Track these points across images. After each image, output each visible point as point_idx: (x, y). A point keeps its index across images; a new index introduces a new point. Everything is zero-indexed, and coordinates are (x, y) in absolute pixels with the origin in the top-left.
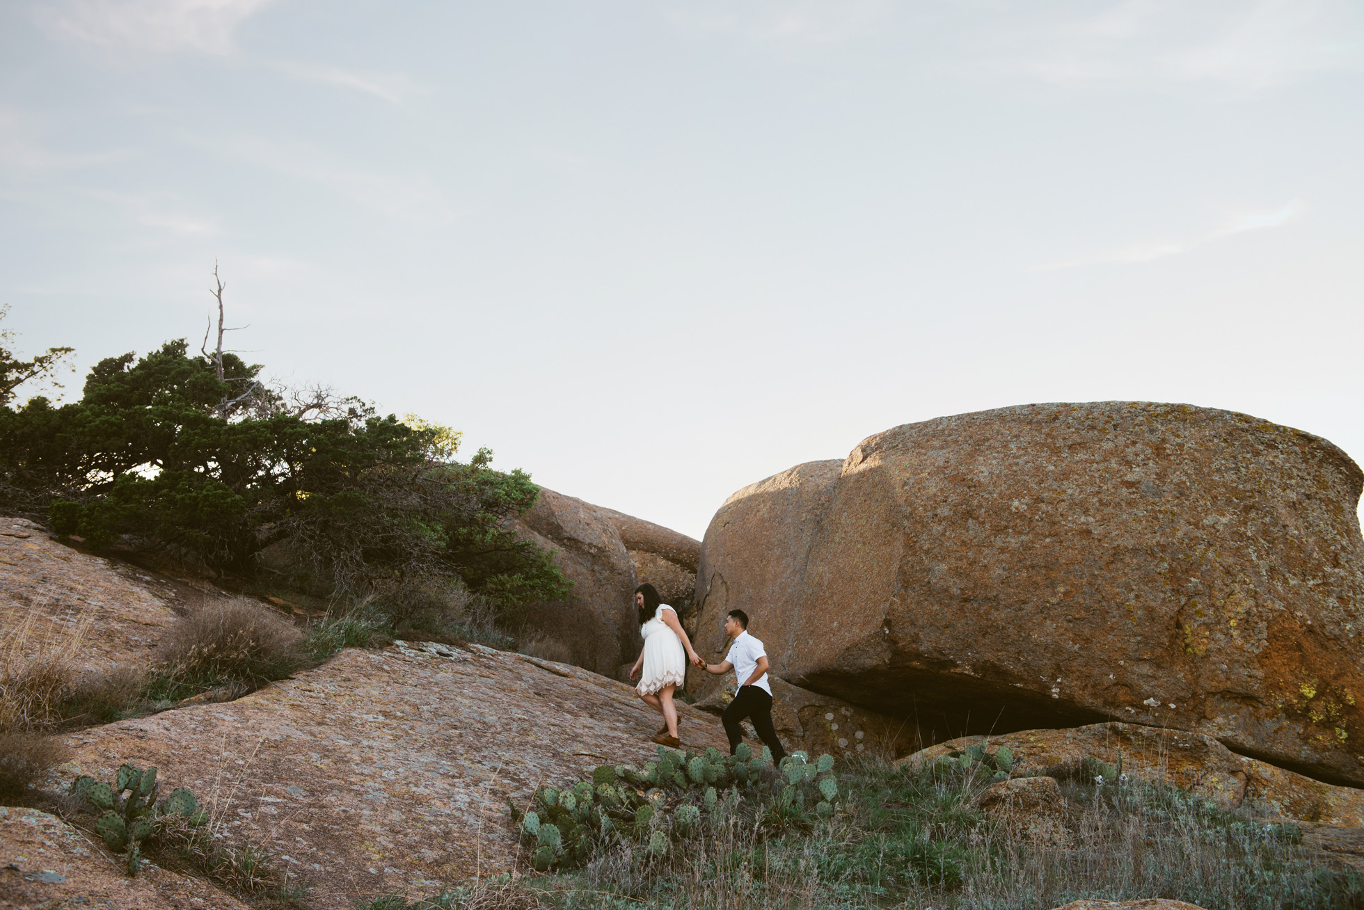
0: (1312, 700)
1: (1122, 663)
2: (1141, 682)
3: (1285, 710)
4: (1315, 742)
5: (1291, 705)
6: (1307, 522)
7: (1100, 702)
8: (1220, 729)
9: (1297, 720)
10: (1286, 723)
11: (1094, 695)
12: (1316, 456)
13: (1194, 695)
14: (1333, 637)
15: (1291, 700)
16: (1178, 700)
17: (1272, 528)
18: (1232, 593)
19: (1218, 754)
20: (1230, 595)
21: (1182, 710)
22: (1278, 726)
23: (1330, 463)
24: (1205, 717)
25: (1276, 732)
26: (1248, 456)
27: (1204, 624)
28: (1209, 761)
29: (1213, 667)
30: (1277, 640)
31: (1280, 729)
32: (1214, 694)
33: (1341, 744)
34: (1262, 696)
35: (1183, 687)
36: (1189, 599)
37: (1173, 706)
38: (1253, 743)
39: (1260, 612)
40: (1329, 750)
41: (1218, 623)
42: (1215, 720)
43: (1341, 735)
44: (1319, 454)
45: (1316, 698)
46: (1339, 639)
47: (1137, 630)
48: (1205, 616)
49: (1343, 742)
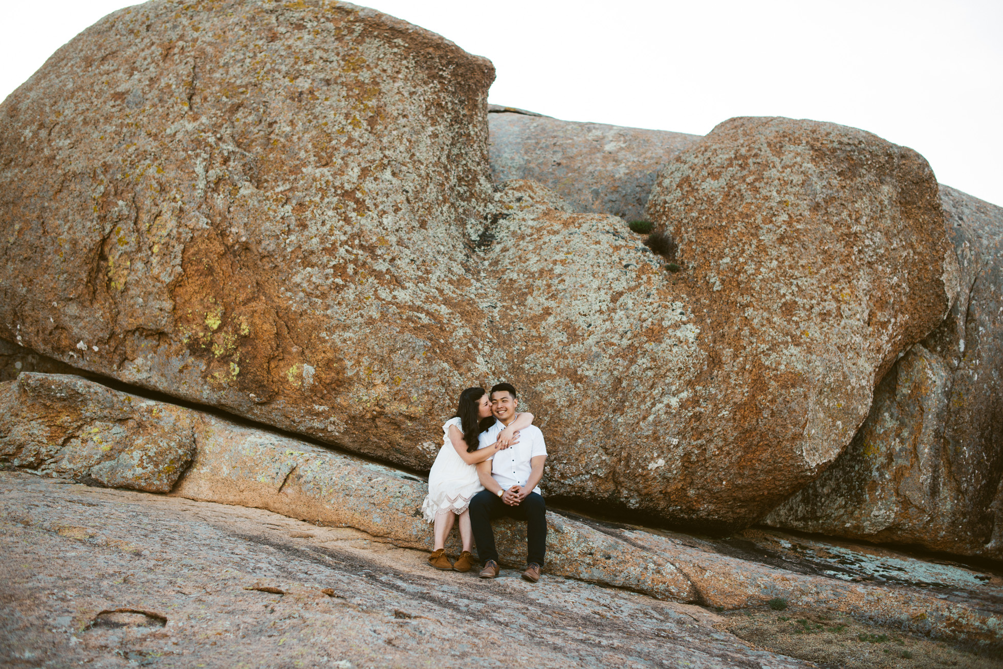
0: (215, 332)
1: (55, 304)
2: (72, 324)
3: (189, 346)
4: (212, 381)
5: (197, 340)
6: (312, 114)
7: (48, 348)
8: (138, 371)
9: (201, 356)
10: (191, 360)
11: (45, 342)
12: (354, 31)
13: (113, 335)
14: (266, 254)
15: (197, 334)
16: (100, 342)
17: (252, 128)
18: (159, 214)
19: (99, 402)
20: (157, 216)
21: (104, 352)
22: (183, 364)
23: (376, 37)
24: (126, 359)
25: (181, 371)
26: (260, 43)
27: (126, 253)
28: (87, 411)
29: (132, 302)
30: (192, 265)
31: (186, 367)
32: (134, 332)
33: (232, 381)
34: (170, 331)
35: (102, 326)
36: (115, 226)
37: (96, 349)
38: (166, 384)
39: (180, 234)
40: (224, 389)
41: (139, 250)
42: (136, 361)
43: (234, 370)
44: (358, 27)
45: (220, 328)
46: (272, 256)
47: (64, 266)
48: (127, 243)
49: (235, 378)
